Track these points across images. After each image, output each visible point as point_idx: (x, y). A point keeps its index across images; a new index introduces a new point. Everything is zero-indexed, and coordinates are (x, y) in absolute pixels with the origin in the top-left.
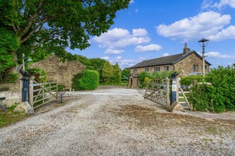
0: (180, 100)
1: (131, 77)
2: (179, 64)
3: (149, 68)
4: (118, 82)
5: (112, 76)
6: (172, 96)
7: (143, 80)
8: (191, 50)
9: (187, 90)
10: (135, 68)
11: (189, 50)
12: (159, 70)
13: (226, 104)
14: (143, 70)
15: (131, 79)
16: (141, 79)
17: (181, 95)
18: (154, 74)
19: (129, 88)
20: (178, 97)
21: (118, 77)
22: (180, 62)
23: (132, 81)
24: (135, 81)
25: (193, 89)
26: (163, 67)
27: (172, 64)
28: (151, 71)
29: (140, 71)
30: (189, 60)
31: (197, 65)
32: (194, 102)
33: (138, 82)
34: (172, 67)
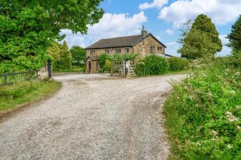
0: (130, 72)
1: (88, 61)
2: (137, 46)
3: (110, 50)
4: (69, 68)
5: (59, 59)
6: (126, 70)
7: (104, 63)
8: (148, 32)
9: (134, 67)
10: (93, 49)
11: (146, 32)
12: (120, 52)
13: (151, 72)
14: (103, 52)
15: (90, 62)
16: (101, 62)
17: (130, 69)
18: (115, 56)
19: (88, 73)
20: (129, 71)
21: (68, 60)
22: (138, 44)
23: (90, 65)
24: (94, 64)
25: (136, 66)
26: (123, 49)
27: (131, 47)
28: (112, 54)
29: (99, 53)
30: (146, 42)
31: (154, 47)
32: (137, 72)
33: (97, 65)
34: (132, 49)
